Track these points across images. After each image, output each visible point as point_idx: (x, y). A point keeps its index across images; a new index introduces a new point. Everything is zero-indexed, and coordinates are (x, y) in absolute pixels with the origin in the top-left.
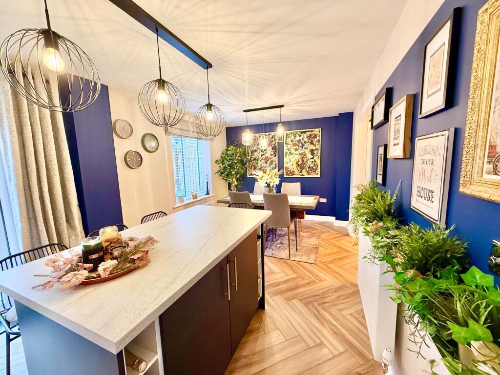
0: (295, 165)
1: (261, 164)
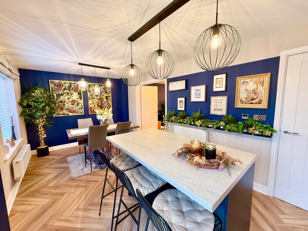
0: (96, 105)
1: (68, 105)
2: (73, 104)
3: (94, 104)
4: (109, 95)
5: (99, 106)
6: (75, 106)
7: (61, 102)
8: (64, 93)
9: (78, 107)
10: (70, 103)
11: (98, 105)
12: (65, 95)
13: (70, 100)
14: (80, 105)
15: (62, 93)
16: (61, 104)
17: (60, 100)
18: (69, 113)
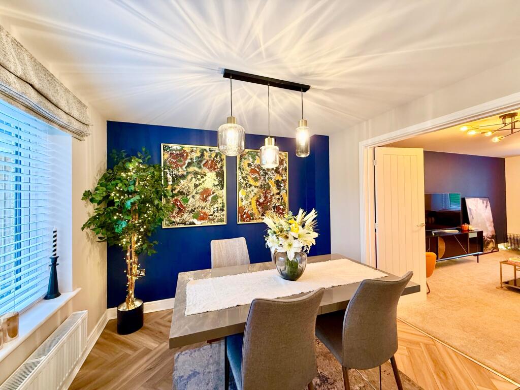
0: (254, 203)
1: (194, 202)
2: (205, 200)
3: (249, 200)
5: (260, 204)
6: (208, 204)
7: (181, 193)
8: (188, 173)
9: (215, 206)
10: (198, 196)
11: (257, 201)
12: (189, 177)
13: (200, 189)
14: (220, 200)
15: (185, 173)
16: (180, 198)
17: (178, 189)
18: (195, 221)
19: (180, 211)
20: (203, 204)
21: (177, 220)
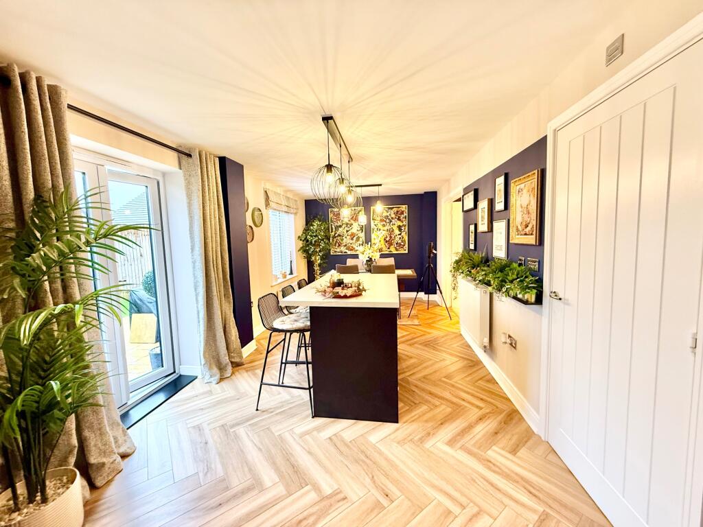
0: (383, 241)
1: (347, 240)
2: (352, 239)
3: (379, 239)
4: (404, 223)
5: (386, 242)
6: (354, 241)
7: (339, 235)
9: (358, 243)
10: (348, 237)
11: (385, 239)
12: (343, 227)
13: (350, 233)
14: (361, 239)
15: (341, 224)
16: (339, 238)
17: (338, 233)
18: (347, 251)
19: (339, 245)
20: (351, 242)
21: (338, 250)
